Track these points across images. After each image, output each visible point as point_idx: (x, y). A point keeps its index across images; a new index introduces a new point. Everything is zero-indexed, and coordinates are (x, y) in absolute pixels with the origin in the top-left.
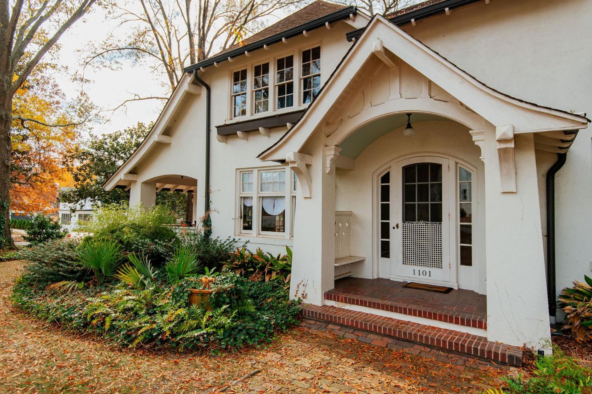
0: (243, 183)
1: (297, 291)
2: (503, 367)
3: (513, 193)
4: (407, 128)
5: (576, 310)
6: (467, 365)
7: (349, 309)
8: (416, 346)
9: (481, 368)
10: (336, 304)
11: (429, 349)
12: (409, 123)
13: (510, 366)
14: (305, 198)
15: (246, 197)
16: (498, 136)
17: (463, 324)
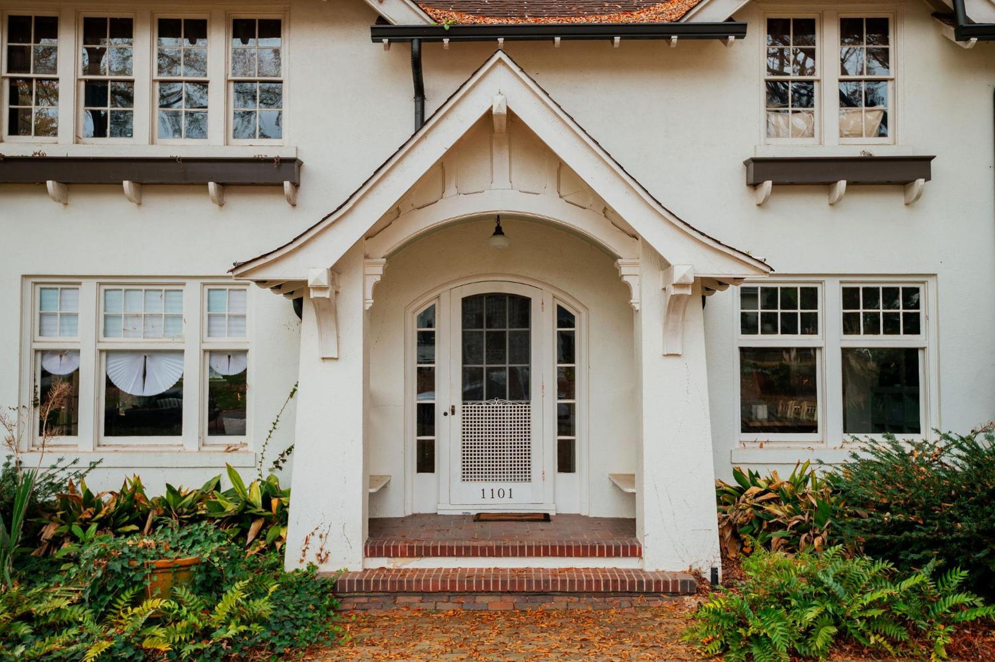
0: (41, 315)
1: (304, 551)
2: (676, 598)
3: (678, 355)
4: (495, 234)
5: (727, 517)
6: (634, 605)
7: (416, 567)
8: (556, 598)
9: (653, 605)
10: (388, 563)
11: (577, 599)
12: (498, 225)
13: (684, 595)
14: (323, 358)
15: (54, 352)
16: (677, 278)
17: (609, 555)
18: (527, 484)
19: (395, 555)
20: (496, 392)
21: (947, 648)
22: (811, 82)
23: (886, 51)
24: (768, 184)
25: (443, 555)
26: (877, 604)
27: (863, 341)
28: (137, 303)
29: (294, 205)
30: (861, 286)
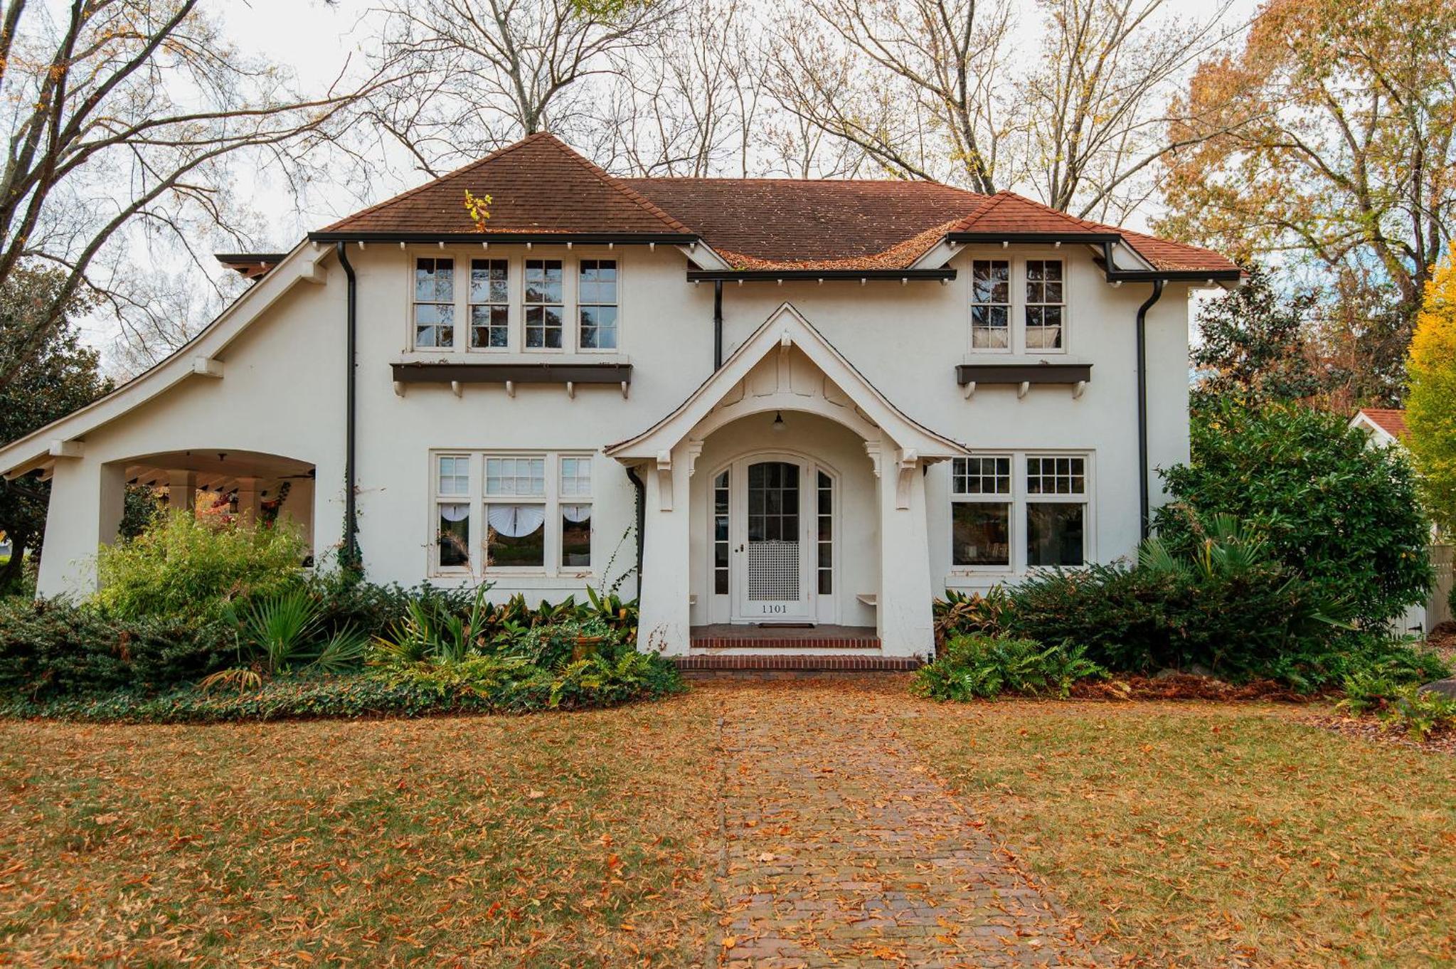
0: (442, 478)
1: (649, 643)
2: (904, 673)
3: (906, 509)
4: (775, 423)
5: (940, 623)
6: (877, 675)
7: (726, 654)
9: (890, 676)
10: (708, 651)
12: (779, 415)
13: (909, 670)
14: (662, 511)
15: (449, 505)
16: (905, 457)
17: (859, 646)
18: (796, 602)
19: (712, 646)
20: (773, 534)
21: (1069, 689)
22: (1005, 307)
23: (1060, 285)
24: (973, 384)
25: (744, 646)
26: (1029, 665)
27: (1042, 497)
28: (511, 468)
29: (626, 398)
30: (1041, 458)
